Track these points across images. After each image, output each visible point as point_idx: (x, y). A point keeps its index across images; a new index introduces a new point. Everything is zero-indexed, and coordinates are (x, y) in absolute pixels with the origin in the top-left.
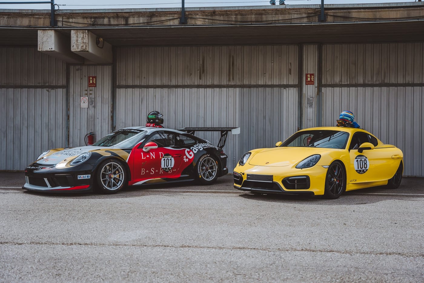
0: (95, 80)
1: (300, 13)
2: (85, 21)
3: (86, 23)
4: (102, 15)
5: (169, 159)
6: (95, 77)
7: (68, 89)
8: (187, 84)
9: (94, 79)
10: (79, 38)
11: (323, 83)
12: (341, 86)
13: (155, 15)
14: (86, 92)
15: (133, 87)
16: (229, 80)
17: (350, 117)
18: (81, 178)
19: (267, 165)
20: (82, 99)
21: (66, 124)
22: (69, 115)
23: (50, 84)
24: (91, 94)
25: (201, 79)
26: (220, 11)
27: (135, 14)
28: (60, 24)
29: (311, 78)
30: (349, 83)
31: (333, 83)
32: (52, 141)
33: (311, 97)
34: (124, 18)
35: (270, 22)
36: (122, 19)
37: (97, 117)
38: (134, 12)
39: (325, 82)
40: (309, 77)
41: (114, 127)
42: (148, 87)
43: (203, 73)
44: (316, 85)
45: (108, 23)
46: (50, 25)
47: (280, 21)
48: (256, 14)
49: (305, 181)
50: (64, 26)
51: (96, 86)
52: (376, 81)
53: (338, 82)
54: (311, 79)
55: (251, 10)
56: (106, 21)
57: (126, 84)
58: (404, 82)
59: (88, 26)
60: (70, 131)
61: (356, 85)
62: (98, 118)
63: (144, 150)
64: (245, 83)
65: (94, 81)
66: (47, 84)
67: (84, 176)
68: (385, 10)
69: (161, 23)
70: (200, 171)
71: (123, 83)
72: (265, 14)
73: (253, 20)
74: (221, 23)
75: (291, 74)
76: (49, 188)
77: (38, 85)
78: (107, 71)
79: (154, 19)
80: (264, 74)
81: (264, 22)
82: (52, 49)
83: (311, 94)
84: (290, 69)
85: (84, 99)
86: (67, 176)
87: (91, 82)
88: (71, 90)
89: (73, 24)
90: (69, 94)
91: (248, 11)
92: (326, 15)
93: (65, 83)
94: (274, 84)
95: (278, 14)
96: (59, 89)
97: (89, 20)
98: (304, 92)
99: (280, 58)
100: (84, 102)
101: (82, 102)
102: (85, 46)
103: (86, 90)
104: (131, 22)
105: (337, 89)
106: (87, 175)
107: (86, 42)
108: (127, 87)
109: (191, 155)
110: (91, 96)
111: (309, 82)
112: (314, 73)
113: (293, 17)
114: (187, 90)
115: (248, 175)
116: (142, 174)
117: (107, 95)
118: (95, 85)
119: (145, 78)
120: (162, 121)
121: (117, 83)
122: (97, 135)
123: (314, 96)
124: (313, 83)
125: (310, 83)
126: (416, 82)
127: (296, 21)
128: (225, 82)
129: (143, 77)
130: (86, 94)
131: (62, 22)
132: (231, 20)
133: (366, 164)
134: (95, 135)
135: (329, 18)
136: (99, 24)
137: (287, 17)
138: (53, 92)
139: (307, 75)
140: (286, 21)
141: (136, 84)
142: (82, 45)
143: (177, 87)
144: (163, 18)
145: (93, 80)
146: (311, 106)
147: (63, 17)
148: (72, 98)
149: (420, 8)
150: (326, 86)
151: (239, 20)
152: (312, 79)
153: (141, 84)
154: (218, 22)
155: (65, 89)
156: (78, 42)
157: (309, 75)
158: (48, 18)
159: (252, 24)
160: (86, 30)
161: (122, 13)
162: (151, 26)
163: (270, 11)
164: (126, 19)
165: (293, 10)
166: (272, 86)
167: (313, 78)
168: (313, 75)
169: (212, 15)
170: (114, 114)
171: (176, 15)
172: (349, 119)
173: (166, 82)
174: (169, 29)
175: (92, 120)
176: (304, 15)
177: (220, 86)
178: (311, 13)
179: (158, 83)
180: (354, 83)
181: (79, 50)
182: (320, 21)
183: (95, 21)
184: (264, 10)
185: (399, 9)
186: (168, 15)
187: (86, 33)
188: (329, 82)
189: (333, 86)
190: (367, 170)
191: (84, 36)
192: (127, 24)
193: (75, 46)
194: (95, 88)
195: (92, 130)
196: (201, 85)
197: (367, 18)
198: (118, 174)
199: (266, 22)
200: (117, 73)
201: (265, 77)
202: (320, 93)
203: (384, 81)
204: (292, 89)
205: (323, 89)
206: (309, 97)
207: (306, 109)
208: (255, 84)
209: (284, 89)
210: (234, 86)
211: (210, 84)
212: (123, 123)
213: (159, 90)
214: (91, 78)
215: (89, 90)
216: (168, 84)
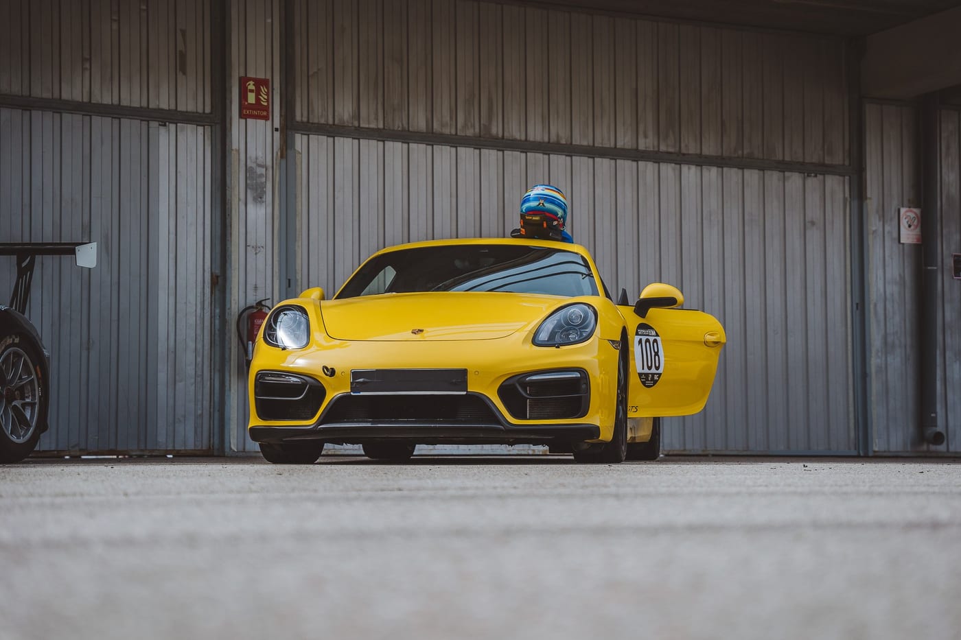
11: (298, 118)
12: (357, 133)
29: (258, 93)
30: (381, 126)
31: (331, 122)
33: (259, 166)
39: (305, 114)
40: (251, 91)
44: (277, 124)
52: (465, 126)
53: (346, 117)
54: (258, 100)
58: (546, 140)
61: (406, 136)
64: (4, 88)
75: (184, 73)
80: (84, 60)
83: (260, 154)
84: (181, 52)
94: (125, 103)
98: (235, 146)
99: (143, 6)
105: (345, 145)
111: (251, 106)
112: (269, 77)
115: (356, 374)
123: (269, 163)
124: (265, 113)
125: (255, 113)
133: (657, 354)
139: (243, 81)
146: (259, 198)
150: (310, 128)
152: (263, 97)
157: (252, 83)
166: (115, 112)
167: (267, 94)
168: (265, 83)
172: (560, 213)
180: (398, 125)
188: (318, 117)
189: (333, 130)
201: (87, 74)
202: (289, 151)
203: (488, 128)
204: (190, 128)
205: (300, 140)
206: (254, 165)
207: (242, 207)
208: (46, 95)
209: (160, 125)
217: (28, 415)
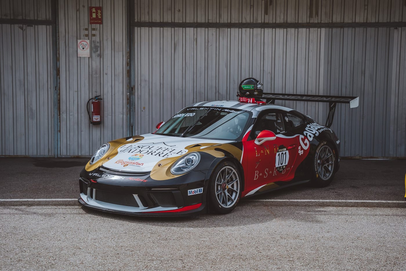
0: (101, 13)
6: (101, 9)
7: (56, 27)
8: (245, 22)
9: (99, 11)
14: (86, 32)
15: (162, 25)
16: (311, 16)
20: (80, 42)
21: (54, 82)
22: (59, 68)
23: (24, 18)
24: (94, 35)
25: (267, 14)
32: (31, 109)
37: (105, 72)
41: (132, 88)
42: (184, 25)
43: (270, 5)
51: (101, 23)
57: (150, 21)
60: (61, 94)
62: (106, 74)
64: (334, 20)
65: (99, 14)
66: (20, 18)
71: (145, 18)
77: (4, 17)
80: (365, 5)
85: (82, 43)
87: (94, 16)
88: (62, 29)
90: (57, 34)
93: (49, 17)
94: (380, 21)
96: (40, 27)
100: (83, 49)
101: (79, 48)
103: (86, 29)
108: (151, 25)
110: (94, 38)
114: (246, 32)
117: (121, 37)
118: (100, 21)
119: (179, 11)
121: (136, 18)
122: (105, 100)
128: (304, 18)
129: (177, 9)
130: (87, 36)
134: (102, 101)
138: (30, 30)
141: (165, 20)
143: (230, 25)
145: (97, 13)
148: (64, 41)
153: (173, 21)
155: (51, 26)
166: (377, 25)
170: (132, 68)
173: (213, 18)
177: (297, 26)
179: (201, 19)
194: (101, 25)
195: (96, 92)
196: (268, 24)
201: (366, 11)
208: (350, 21)
209: (395, 29)
210: (319, 26)
211: (282, 21)
212: (145, 81)
213: (201, 31)
214: (94, 9)
215: (90, 29)
216: (215, 22)
217: (330, 169)
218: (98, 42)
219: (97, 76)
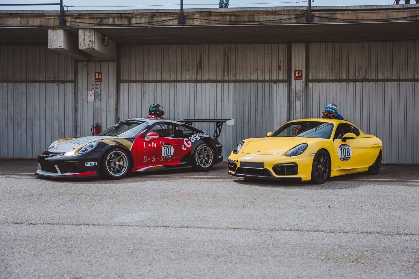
0: (101, 76)
1: (289, 14)
2: (92, 21)
3: (92, 23)
4: (107, 15)
5: (169, 147)
6: (101, 73)
7: (76, 84)
8: (185, 80)
9: (100, 74)
10: (86, 37)
11: (310, 79)
12: (326, 81)
13: (156, 15)
14: (93, 87)
15: (136, 81)
16: (224, 76)
17: (334, 110)
18: (89, 165)
19: (259, 153)
20: (89, 92)
21: (74, 116)
22: (77, 107)
23: (59, 79)
24: (97, 88)
25: (198, 75)
26: (216, 12)
27: (138, 14)
28: (68, 24)
29: (299, 73)
30: (333, 79)
31: (319, 79)
32: (62, 131)
33: (299, 92)
34: (127, 19)
35: (262, 22)
36: (126, 19)
37: (103, 109)
38: (136, 13)
39: (312, 77)
40: (297, 73)
41: (119, 119)
42: (149, 82)
43: (200, 69)
44: (304, 81)
45: (112, 24)
46: (59, 25)
47: (271, 22)
48: (249, 15)
49: (293, 168)
50: (72, 25)
51: (101, 81)
52: (358, 77)
53: (323, 77)
54: (299, 75)
55: (244, 11)
56: (111, 21)
57: (130, 79)
58: (384, 78)
59: (94, 26)
60: (78, 122)
61: (340, 81)
62: (103, 111)
63: (146, 139)
64: (238, 78)
65: (100, 76)
66: (57, 79)
67: (91, 163)
68: (366, 12)
69: (162, 23)
70: (197, 159)
71: (127, 78)
72: (257, 15)
73: (246, 21)
74: (216, 23)
75: (280, 70)
76: (59, 174)
77: (49, 80)
78: (112, 66)
79: (155, 19)
80: (256, 70)
81: (256, 22)
82: (61, 46)
83: (299, 89)
84: (280, 65)
86: (76, 163)
87: (97, 77)
88: (79, 85)
89: (80, 24)
90: (77, 88)
91: (241, 12)
92: (313, 16)
93: (73, 78)
94: (266, 79)
95: (269, 15)
96: (68, 84)
97: (95, 20)
98: (293, 87)
99: (271, 55)
100: (91, 96)
101: (89, 96)
102: (91, 44)
103: (93, 85)
104: (134, 22)
105: (323, 84)
106: (94, 163)
107: (92, 41)
108: (130, 82)
109: (189, 144)
110: (97, 90)
111: (297, 77)
112: (302, 69)
113: (282, 18)
114: (185, 85)
115: (241, 162)
116: (144, 161)
117: (112, 88)
120: (162, 113)
121: (121, 78)
122: (103, 126)
123: (302, 91)
124: (301, 78)
126: (394, 78)
127: (285, 22)
128: (220, 77)
129: (145, 72)
130: (93, 88)
131: (70, 22)
132: (226, 20)
133: (349, 152)
134: (101, 126)
135: (315, 19)
136: (104, 23)
137: (277, 18)
138: (62, 86)
139: (295, 71)
140: (277, 21)
141: (138, 79)
142: (89, 43)
143: (176, 81)
144: (163, 19)
145: (99, 75)
146: (299, 99)
147: (72, 18)
148: (80, 92)
149: (398, 11)
150: (313, 81)
151: (233, 21)
152: (300, 74)
153: (143, 79)
154: (214, 22)
155: (73, 84)
156: (85, 41)
157: (297, 71)
158: (58, 19)
159: (245, 24)
160: (92, 29)
161: (126, 13)
162: (152, 26)
163: (262, 13)
164: (130, 19)
165: (283, 11)
166: (263, 81)
167: (301, 73)
168: (301, 71)
169: (208, 16)
170: (118, 107)
171: (175, 16)
173: (165, 77)
174: (169, 29)
175: (97, 112)
176: (293, 16)
177: (215, 81)
178: (299, 14)
179: (159, 78)
180: (338, 78)
181: (86, 47)
182: (307, 21)
183: (100, 21)
184: (256, 11)
185: (379, 11)
186: (168, 16)
187: (93, 32)
188: (316, 78)
189: (320, 81)
190: (350, 158)
191: (91, 35)
192: (130, 24)
193: (82, 44)
194: (101, 83)
195: (98, 121)
196: (198, 80)
197: (350, 19)
198: (122, 161)
199: (258, 22)
200: (121, 69)
201: (257, 73)
202: (307, 87)
203: (366, 76)
204: (282, 83)
205: (310, 84)
206: (298, 92)
207: (294, 102)
208: (248, 79)
209: (274, 83)
210: (229, 81)
211: (207, 79)
212: (126, 114)
213: (159, 85)
214: (97, 73)
215: (95, 85)
216: (167, 80)
218: (99, 92)
219: (98, 111)
